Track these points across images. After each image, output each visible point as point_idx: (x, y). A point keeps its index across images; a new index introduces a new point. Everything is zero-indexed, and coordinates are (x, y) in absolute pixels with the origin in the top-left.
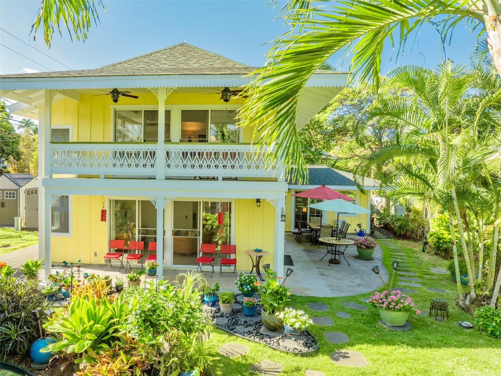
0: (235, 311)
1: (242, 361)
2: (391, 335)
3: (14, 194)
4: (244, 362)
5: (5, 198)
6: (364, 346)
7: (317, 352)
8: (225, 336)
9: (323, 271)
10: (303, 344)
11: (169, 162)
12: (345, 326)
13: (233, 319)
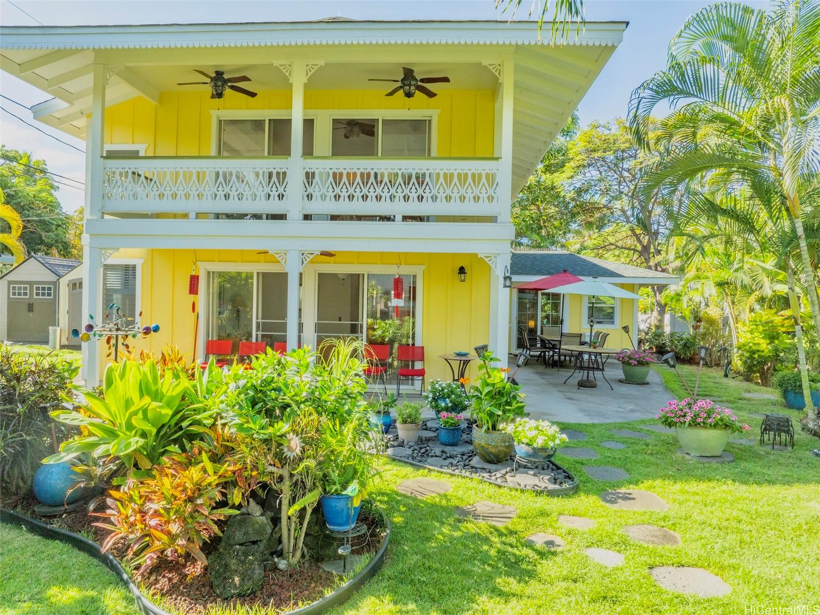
0: (424, 439)
1: (440, 502)
2: (702, 468)
3: (49, 289)
4: (444, 502)
5: (35, 297)
6: (659, 482)
7: (576, 490)
8: (408, 470)
9: (569, 395)
10: (548, 480)
11: (310, 190)
12: (620, 459)
13: (421, 448)
